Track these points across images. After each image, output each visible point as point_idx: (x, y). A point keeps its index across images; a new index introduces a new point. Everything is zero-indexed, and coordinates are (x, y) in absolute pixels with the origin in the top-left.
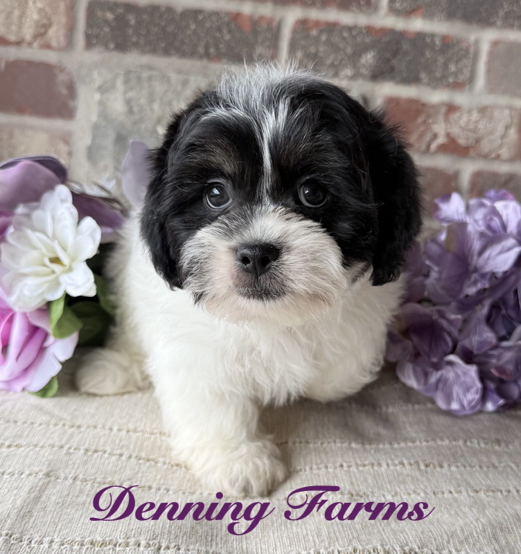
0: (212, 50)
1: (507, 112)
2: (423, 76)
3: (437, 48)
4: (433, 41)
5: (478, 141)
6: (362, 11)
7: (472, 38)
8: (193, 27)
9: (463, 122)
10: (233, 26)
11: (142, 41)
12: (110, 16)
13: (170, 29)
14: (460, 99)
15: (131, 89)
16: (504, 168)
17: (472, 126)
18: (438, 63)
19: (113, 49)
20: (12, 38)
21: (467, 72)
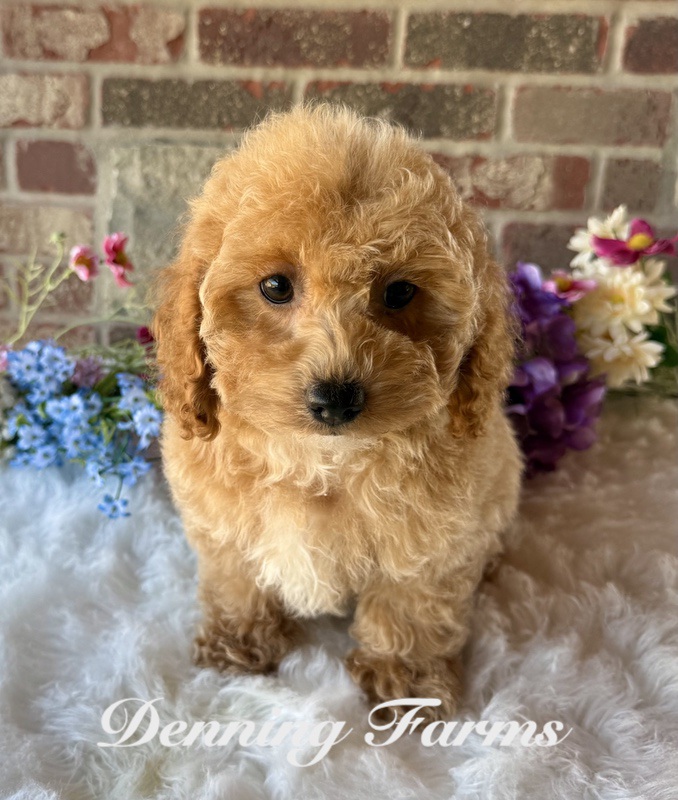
0: (225, 120)
1: (538, 161)
2: (444, 129)
3: (457, 100)
4: (453, 92)
5: (508, 192)
6: (376, 68)
7: (496, 86)
8: (205, 98)
9: (491, 173)
10: (245, 94)
11: (156, 115)
12: (124, 93)
13: (184, 101)
14: (486, 148)
15: (148, 164)
16: (540, 218)
17: (500, 177)
18: (460, 115)
19: (129, 125)
20: (32, 119)
21: (491, 122)
